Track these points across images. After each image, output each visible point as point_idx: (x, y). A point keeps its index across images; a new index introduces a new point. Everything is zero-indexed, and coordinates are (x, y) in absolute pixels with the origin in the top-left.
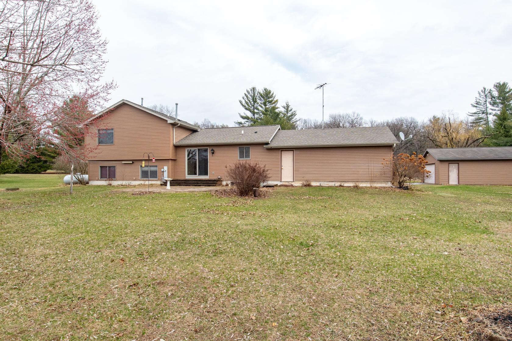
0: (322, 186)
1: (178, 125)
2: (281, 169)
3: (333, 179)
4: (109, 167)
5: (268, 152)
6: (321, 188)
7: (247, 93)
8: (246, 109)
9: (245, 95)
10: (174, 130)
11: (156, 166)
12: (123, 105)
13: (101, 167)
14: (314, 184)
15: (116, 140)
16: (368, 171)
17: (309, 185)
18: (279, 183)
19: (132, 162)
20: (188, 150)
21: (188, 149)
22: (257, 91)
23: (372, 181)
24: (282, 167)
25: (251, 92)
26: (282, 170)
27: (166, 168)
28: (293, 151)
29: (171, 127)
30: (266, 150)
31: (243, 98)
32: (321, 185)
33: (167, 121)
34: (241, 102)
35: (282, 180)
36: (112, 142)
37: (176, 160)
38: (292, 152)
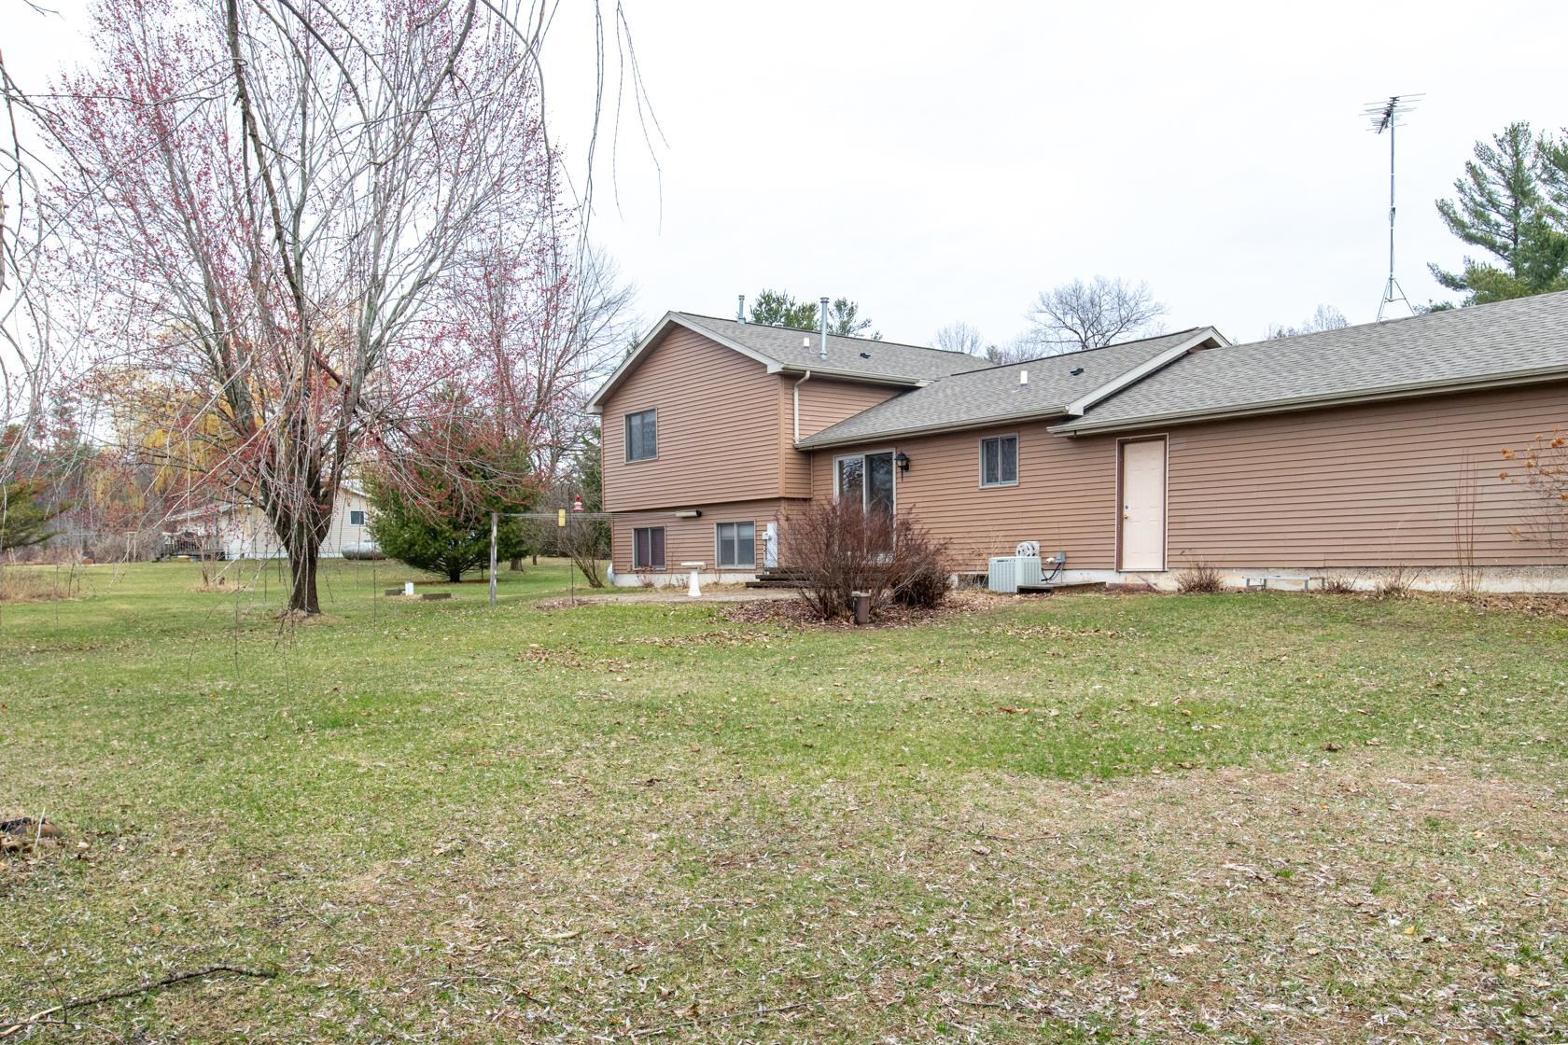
0: (1270, 591)
1: (803, 375)
2: (1121, 519)
3: (1322, 557)
4: (654, 531)
5: (1076, 451)
6: (1264, 597)
7: (1476, 162)
8: (1471, 239)
9: (1472, 169)
10: (796, 394)
11: (751, 524)
12: (671, 330)
13: (639, 532)
14: (1233, 580)
15: (662, 445)
16: (1454, 515)
17: (1208, 587)
18: (1110, 578)
19: (695, 514)
20: (841, 463)
21: (841, 459)
22: (1535, 138)
23: (1469, 565)
24: (1126, 512)
25: (1497, 150)
26: (1126, 525)
27: (771, 530)
28: (1163, 438)
29: (780, 387)
30: (1070, 445)
31: (1461, 188)
32: (1269, 585)
33: (765, 366)
34: (1444, 209)
35: (1127, 566)
36: (653, 452)
37: (810, 499)
38: (1162, 443)
